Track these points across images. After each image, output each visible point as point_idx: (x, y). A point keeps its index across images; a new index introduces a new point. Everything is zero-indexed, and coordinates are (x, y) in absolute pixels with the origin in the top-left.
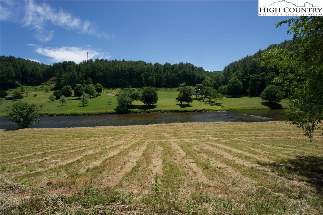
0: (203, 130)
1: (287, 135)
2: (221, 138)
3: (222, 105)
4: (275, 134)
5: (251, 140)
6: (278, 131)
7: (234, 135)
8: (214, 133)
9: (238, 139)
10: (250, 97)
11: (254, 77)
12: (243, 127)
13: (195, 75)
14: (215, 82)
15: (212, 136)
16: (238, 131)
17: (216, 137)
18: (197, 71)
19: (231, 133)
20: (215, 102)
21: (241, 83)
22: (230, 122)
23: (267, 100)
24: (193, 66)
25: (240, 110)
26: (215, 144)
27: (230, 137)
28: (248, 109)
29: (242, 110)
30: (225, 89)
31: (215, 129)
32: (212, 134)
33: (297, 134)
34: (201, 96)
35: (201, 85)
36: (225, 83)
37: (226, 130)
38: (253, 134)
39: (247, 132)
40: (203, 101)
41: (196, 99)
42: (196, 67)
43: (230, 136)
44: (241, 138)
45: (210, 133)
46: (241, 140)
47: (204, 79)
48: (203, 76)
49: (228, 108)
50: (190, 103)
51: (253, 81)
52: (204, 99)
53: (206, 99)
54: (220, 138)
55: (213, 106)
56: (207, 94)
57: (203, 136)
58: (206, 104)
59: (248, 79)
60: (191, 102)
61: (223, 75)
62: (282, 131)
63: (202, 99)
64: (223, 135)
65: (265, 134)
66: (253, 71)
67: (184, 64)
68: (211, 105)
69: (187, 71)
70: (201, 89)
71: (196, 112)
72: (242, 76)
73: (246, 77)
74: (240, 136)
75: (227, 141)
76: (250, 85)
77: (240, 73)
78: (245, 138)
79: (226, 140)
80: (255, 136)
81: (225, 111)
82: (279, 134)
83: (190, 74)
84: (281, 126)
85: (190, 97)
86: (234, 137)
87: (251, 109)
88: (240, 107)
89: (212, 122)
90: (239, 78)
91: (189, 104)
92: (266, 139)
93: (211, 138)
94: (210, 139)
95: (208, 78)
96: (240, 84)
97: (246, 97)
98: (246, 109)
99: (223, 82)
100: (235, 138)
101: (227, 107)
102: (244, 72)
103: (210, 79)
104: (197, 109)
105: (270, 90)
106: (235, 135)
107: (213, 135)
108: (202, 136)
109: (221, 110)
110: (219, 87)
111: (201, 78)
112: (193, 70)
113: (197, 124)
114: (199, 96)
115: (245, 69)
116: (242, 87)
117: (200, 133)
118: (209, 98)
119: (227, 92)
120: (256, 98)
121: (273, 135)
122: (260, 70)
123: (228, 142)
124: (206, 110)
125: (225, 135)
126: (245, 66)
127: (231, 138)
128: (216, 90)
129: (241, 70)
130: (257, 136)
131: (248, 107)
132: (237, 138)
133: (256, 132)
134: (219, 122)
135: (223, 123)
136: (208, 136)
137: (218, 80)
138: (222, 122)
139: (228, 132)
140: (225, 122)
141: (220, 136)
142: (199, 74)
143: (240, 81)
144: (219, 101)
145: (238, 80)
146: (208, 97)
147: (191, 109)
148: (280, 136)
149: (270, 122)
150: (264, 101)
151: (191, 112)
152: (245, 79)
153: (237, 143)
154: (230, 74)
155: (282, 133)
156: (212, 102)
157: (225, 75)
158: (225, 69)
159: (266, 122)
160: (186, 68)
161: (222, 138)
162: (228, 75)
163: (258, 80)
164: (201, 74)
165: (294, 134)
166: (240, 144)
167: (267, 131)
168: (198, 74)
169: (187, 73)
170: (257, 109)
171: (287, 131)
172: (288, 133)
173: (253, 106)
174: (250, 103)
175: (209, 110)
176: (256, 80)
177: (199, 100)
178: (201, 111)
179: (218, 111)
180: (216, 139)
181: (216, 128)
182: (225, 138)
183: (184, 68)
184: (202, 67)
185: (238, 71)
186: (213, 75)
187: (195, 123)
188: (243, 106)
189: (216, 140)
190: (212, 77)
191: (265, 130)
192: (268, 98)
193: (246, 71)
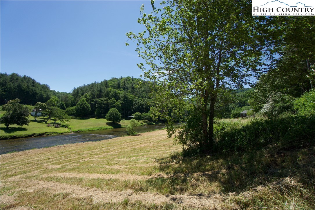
0: (37, 159)
1: (131, 146)
2: (67, 162)
3: (70, 127)
4: (122, 147)
5: (104, 157)
6: (124, 144)
7: (83, 156)
8: (56, 159)
9: (90, 160)
10: (96, 118)
11: (100, 100)
12: (93, 146)
13: (36, 92)
14: (62, 102)
15: (53, 164)
16: (88, 151)
17: (59, 164)
18: (40, 88)
19: (80, 154)
20: (62, 124)
21: (89, 105)
22: (78, 144)
23: (110, 121)
24: (34, 82)
25: (88, 131)
26: (56, 175)
27: (79, 160)
28: (96, 129)
29: (90, 130)
30: (73, 110)
31: (58, 153)
32: (53, 161)
33: (137, 144)
34: (42, 117)
35: (44, 104)
36: (73, 104)
37: (74, 152)
38: (104, 151)
39: (97, 150)
40: (46, 123)
41: (35, 121)
42: (39, 84)
43: (79, 158)
44: (93, 157)
45: (49, 160)
46: (93, 159)
47: (48, 98)
48: (48, 94)
49: (76, 130)
50: (24, 126)
51: (100, 104)
52: (46, 120)
53: (49, 121)
54: (65, 164)
55: (58, 128)
56: (51, 114)
57: (37, 166)
58: (48, 126)
59: (96, 102)
60: (26, 124)
61: (72, 96)
62: (127, 144)
63: (43, 121)
64: (69, 159)
65: (115, 149)
66: (100, 96)
67: (20, 76)
68: (56, 127)
69: (25, 85)
70: (44, 108)
71: (33, 137)
72: (90, 99)
73: (94, 100)
74: (92, 155)
75: (75, 166)
76: (97, 107)
77: (88, 96)
78: (96, 157)
79: (73, 165)
80: (106, 152)
81: (72, 133)
82: (126, 146)
83: (28, 90)
84: (124, 140)
85: (24, 118)
86: (84, 158)
87: (98, 130)
88: (88, 128)
89: (56, 147)
90: (87, 101)
91: (22, 127)
92: (118, 153)
93: (51, 167)
94: (48, 169)
95: (53, 98)
96: (88, 107)
97: (94, 119)
98: (94, 129)
99: (72, 103)
100: (85, 160)
101: (74, 128)
102: (92, 95)
103: (57, 99)
104: (36, 133)
105: (113, 112)
106: (85, 155)
107: (55, 162)
108: (35, 167)
109: (68, 132)
110: (67, 108)
111: (45, 96)
112: (33, 86)
113: (30, 152)
114: (40, 117)
115: (93, 92)
116: (90, 109)
117: (32, 163)
118: (53, 120)
119: (75, 113)
120: (102, 119)
121: (121, 149)
122: (105, 95)
123: (77, 166)
124: (49, 133)
125: (72, 158)
126: (94, 91)
127: (81, 160)
128: (63, 110)
129: (89, 93)
130: (108, 152)
131: (95, 127)
132: (87, 159)
133: (107, 148)
134: (65, 145)
135: (70, 145)
136: (46, 164)
137: (66, 101)
138: (68, 144)
139: (77, 154)
140: (73, 144)
141: (65, 161)
142: (43, 92)
143: (88, 103)
144: (66, 123)
145: (86, 103)
146: (53, 118)
147: (25, 134)
148: (126, 148)
149: (115, 138)
150: (108, 122)
151: (24, 137)
152: (92, 102)
153: (89, 165)
154: (79, 95)
155: (128, 145)
156: (57, 123)
157: (74, 96)
158: (74, 91)
159: (112, 139)
160: (22, 82)
161: (68, 164)
162: (77, 96)
163: (104, 104)
164: (45, 92)
165: (135, 144)
166: (92, 165)
167: (116, 145)
168: (40, 91)
169: (23, 88)
170: (104, 129)
171: (130, 143)
172: (131, 144)
173: (100, 126)
174: (98, 124)
175: (52, 133)
176: (102, 104)
177: (40, 122)
178: (41, 135)
179: (64, 133)
180: (59, 166)
181: (60, 152)
182: (72, 162)
183: (20, 81)
184: (46, 85)
185: (86, 93)
186: (60, 96)
187: (28, 151)
188: (92, 127)
189: (59, 169)
190: (59, 97)
191: (114, 145)
192: (111, 119)
193: (94, 95)
